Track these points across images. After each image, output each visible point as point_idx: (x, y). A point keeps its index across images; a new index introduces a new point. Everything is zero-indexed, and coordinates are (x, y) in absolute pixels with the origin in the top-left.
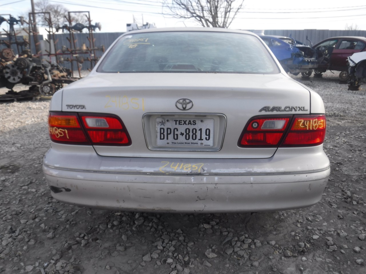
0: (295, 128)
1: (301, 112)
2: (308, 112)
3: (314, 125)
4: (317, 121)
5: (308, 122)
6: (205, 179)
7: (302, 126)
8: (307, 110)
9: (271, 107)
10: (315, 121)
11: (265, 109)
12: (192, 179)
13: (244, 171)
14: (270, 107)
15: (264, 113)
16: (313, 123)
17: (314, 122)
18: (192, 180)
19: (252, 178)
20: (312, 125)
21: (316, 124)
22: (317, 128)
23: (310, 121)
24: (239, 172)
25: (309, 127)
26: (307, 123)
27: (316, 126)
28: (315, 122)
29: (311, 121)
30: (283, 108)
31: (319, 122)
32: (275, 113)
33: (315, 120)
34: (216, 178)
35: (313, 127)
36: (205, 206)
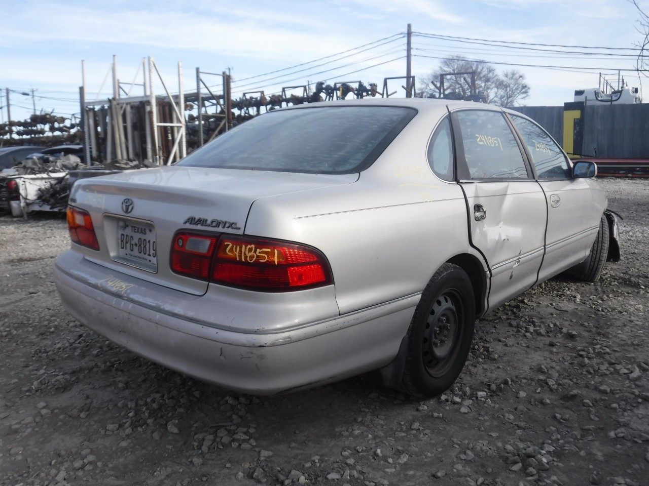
0: (221, 255)
1: (230, 231)
2: (240, 232)
3: (249, 255)
4: (254, 249)
5: (238, 247)
6: (123, 303)
7: (230, 254)
8: (239, 229)
9: (197, 218)
10: (249, 248)
11: (191, 220)
12: (114, 300)
13: (156, 304)
14: (195, 219)
15: (188, 226)
16: (245, 250)
17: (247, 249)
18: (114, 302)
19: (158, 316)
20: (245, 254)
21: (252, 253)
22: (254, 259)
23: (241, 248)
24: (150, 304)
25: (240, 256)
26: (236, 249)
27: (252, 257)
28: (250, 250)
29: (244, 246)
30: (209, 222)
31: (258, 250)
32: (199, 227)
33: (249, 246)
34: (131, 305)
35: (246, 257)
36: (128, 343)
